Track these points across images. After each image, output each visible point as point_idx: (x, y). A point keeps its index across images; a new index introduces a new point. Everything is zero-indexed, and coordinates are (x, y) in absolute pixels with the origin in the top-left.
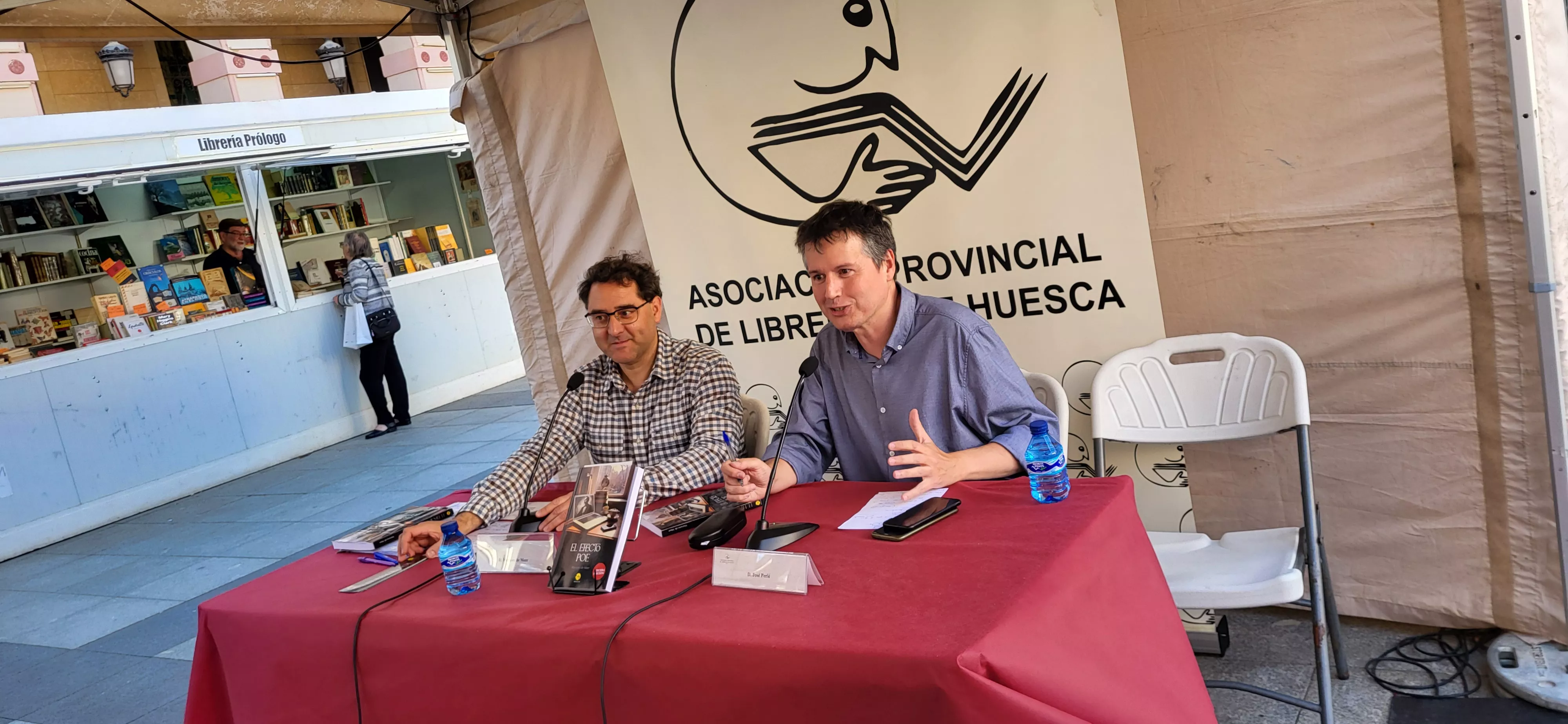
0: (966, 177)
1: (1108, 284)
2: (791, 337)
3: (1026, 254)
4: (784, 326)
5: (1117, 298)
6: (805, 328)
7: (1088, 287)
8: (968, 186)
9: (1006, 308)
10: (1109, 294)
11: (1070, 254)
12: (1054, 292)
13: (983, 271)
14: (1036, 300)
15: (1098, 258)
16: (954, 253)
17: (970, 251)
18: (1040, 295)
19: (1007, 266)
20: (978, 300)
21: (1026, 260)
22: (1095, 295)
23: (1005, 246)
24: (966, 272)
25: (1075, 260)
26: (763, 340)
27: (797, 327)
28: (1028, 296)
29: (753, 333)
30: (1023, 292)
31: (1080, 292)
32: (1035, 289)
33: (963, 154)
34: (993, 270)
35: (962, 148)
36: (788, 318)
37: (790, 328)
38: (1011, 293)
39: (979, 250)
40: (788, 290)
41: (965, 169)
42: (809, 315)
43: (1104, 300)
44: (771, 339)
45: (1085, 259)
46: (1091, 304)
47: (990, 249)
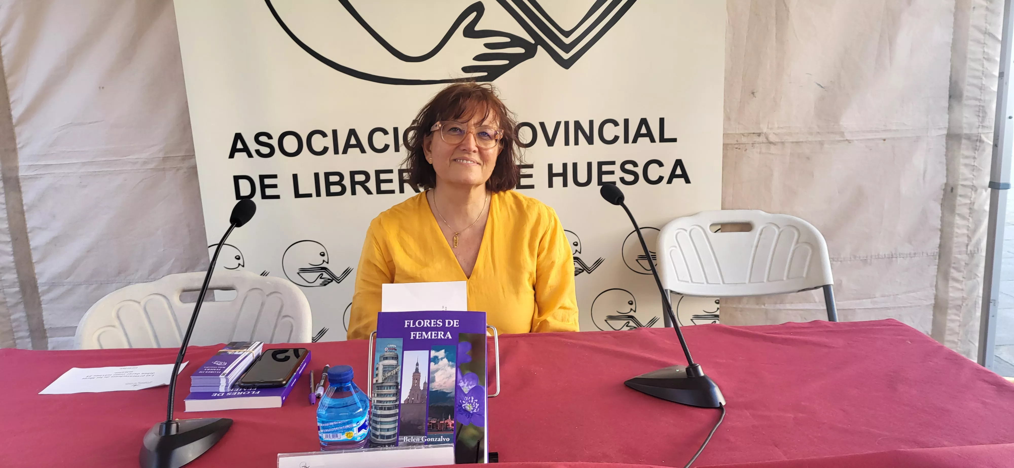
0: (566, 56)
1: (679, 163)
2: (354, 193)
3: (610, 132)
4: (347, 182)
5: (685, 176)
6: (372, 185)
7: (661, 164)
8: (566, 64)
9: (582, 178)
10: (679, 171)
11: (649, 134)
12: (629, 167)
13: (567, 143)
14: (612, 173)
15: (674, 140)
16: (542, 125)
17: (558, 124)
18: (616, 168)
19: (590, 140)
20: (557, 169)
21: (608, 136)
22: (666, 172)
23: (591, 123)
24: (550, 142)
25: (653, 140)
26: (318, 194)
27: (362, 184)
28: (605, 168)
29: (307, 186)
30: (600, 164)
31: (653, 168)
32: (613, 163)
33: (567, 34)
34: (576, 143)
35: (567, 28)
36: (353, 174)
37: (354, 183)
38: (589, 165)
39: (567, 123)
40: (359, 145)
41: (567, 48)
42: (378, 173)
43: (673, 176)
44: (329, 194)
45: (663, 139)
46: (661, 179)
47: (577, 124)
